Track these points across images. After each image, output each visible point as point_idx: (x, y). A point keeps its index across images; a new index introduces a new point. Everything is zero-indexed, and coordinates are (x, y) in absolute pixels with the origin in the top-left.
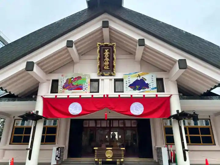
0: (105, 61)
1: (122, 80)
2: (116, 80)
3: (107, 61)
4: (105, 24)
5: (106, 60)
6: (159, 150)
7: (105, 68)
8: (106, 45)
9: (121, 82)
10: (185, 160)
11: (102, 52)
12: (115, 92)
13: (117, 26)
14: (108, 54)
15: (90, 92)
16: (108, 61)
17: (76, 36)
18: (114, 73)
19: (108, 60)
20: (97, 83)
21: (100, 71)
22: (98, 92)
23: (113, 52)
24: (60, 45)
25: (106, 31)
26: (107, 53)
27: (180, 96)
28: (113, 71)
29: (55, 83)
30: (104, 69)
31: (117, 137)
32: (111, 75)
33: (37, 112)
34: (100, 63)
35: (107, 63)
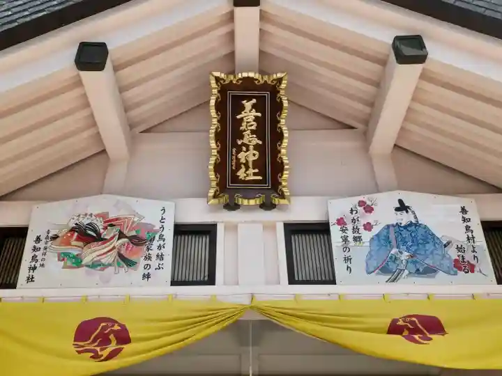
0: (243, 144)
1: (321, 229)
2: (293, 230)
3: (251, 147)
5: (245, 141)
7: (241, 174)
9: (316, 239)
11: (228, 109)
12: (292, 281)
14: (256, 119)
15: (174, 283)
16: (256, 147)
18: (282, 196)
19: (256, 141)
20: (205, 240)
21: (222, 188)
22: (211, 281)
26: (249, 115)
28: (276, 185)
30: (235, 179)
32: (268, 206)
35: (250, 156)
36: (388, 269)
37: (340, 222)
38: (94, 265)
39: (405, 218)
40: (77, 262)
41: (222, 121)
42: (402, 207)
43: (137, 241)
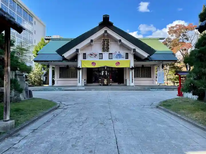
1: (112, 54)
2: (109, 54)
4: (106, 32)
6: (126, 80)
8: (106, 39)
10: (132, 82)
11: (104, 42)
12: (109, 59)
13: (110, 32)
15: (99, 59)
17: (94, 37)
19: (106, 45)
20: (102, 55)
21: (103, 50)
22: (102, 59)
23: (109, 42)
24: (87, 41)
25: (106, 34)
26: (106, 42)
27: (134, 60)
28: (108, 50)
29: (84, 54)
30: (104, 49)
31: (106, 74)
32: (107, 52)
33: (79, 67)
34: (103, 47)
35: (106, 47)
36: (117, 58)
37: (114, 54)
38: (93, 57)
39: (119, 53)
40: (91, 57)
41: (103, 43)
42: (119, 52)
43: (96, 55)
